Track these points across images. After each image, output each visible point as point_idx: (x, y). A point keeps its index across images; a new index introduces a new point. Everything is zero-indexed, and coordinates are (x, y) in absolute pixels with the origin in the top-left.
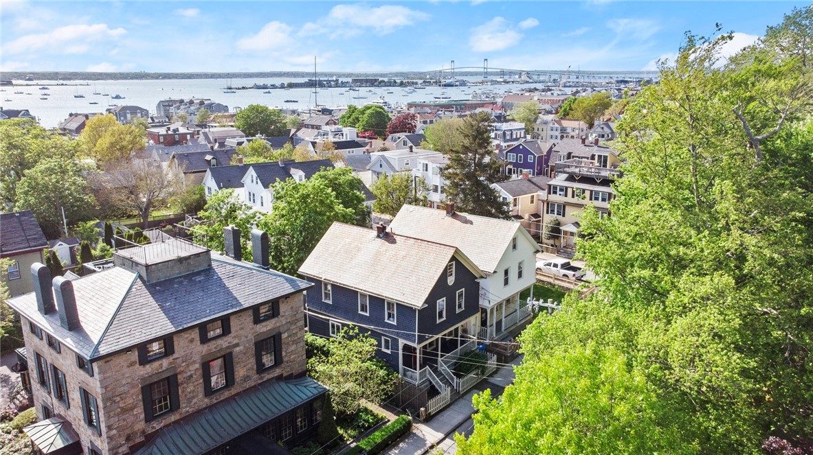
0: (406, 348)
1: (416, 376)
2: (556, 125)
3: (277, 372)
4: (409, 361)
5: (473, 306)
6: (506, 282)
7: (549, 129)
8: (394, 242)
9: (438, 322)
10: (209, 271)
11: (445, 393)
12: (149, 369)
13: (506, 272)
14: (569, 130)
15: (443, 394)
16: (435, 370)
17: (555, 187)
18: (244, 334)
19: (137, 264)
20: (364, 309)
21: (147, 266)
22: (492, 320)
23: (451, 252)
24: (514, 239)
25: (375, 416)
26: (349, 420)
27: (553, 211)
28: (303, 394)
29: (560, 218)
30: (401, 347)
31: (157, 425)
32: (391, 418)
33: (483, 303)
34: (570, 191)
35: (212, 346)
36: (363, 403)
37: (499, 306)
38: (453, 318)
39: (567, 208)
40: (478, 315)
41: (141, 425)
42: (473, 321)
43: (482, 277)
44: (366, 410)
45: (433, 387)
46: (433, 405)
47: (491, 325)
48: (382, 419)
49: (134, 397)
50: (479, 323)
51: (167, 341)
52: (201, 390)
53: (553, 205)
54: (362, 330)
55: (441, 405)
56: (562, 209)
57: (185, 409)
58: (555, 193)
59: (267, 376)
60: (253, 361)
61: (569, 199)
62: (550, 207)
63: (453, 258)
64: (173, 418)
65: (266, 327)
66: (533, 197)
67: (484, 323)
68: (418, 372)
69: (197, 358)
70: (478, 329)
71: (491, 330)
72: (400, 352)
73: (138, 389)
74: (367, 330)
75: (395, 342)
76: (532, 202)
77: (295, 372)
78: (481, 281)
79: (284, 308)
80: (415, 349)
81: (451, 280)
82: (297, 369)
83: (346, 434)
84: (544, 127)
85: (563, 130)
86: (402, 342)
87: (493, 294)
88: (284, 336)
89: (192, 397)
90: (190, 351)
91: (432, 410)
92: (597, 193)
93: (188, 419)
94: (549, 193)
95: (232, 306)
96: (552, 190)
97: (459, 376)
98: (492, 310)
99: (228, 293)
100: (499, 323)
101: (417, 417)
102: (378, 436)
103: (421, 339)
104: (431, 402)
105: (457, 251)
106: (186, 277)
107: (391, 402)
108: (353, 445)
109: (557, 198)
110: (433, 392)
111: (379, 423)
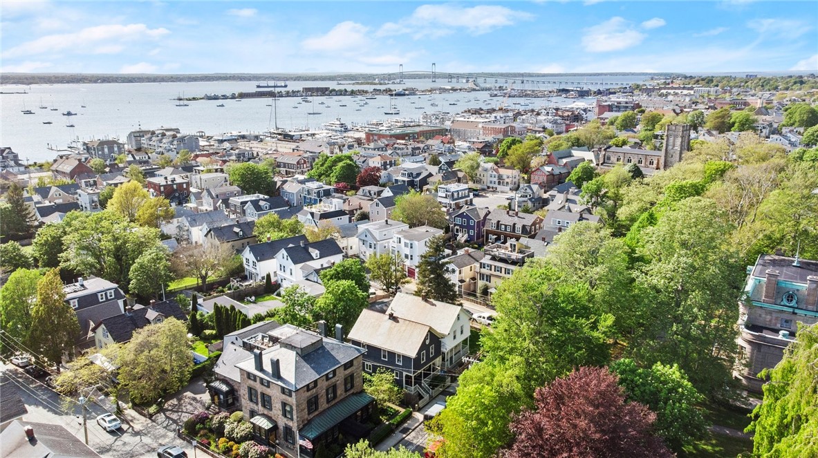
0: (407, 376)
1: (412, 389)
2: (494, 173)
3: (352, 391)
4: (409, 382)
5: (438, 352)
6: (455, 337)
7: (489, 175)
8: (398, 322)
9: (422, 362)
10: (323, 347)
11: (426, 397)
12: (309, 393)
13: (455, 332)
14: (505, 177)
15: (425, 398)
16: (420, 386)
17: (484, 264)
18: (342, 374)
19: (295, 347)
20: (384, 357)
21: (301, 349)
22: (448, 357)
23: (428, 329)
24: (458, 315)
25: (395, 410)
26: (384, 411)
27: (483, 279)
28: (363, 402)
29: (488, 283)
30: (404, 376)
31: (311, 416)
32: (402, 410)
33: (443, 350)
34: (493, 267)
35: (330, 382)
36: (388, 404)
37: (451, 350)
38: (429, 360)
39: (492, 278)
40: (441, 356)
41: (306, 416)
42: (438, 361)
43: (442, 338)
44: (389, 407)
45: (420, 394)
46: (421, 403)
47: (447, 360)
48: (398, 411)
49: (305, 405)
50: (441, 360)
51: (316, 382)
52: (325, 401)
53: (483, 275)
54: (387, 369)
55: (425, 403)
56: (489, 278)
57: (320, 409)
58: (484, 268)
59: (348, 393)
60: (343, 387)
61: (493, 272)
62: (482, 276)
63: (429, 331)
64: (316, 413)
65: (349, 371)
66: (471, 267)
67: (443, 359)
68: (413, 387)
69: (325, 387)
70: (441, 362)
71: (447, 363)
72: (404, 379)
73: (306, 402)
74: (389, 368)
75: (401, 374)
76: (471, 270)
77: (358, 391)
78: (442, 340)
79: (355, 362)
80: (411, 377)
81: (427, 342)
82: (359, 390)
83: (383, 418)
84: (485, 173)
85: (500, 177)
86: (405, 374)
87: (448, 345)
88: (355, 374)
89: (323, 404)
90: (323, 385)
91: (421, 406)
92: (509, 270)
93: (321, 413)
94: (481, 267)
95: (337, 364)
96: (482, 266)
97: (433, 389)
98: (448, 353)
99: (334, 358)
100: (451, 358)
101: (414, 410)
102: (398, 418)
103: (414, 373)
104: (420, 402)
105: (431, 328)
106: (314, 351)
107: (403, 404)
108: (387, 423)
109: (485, 271)
110: (421, 397)
111: (397, 412)
